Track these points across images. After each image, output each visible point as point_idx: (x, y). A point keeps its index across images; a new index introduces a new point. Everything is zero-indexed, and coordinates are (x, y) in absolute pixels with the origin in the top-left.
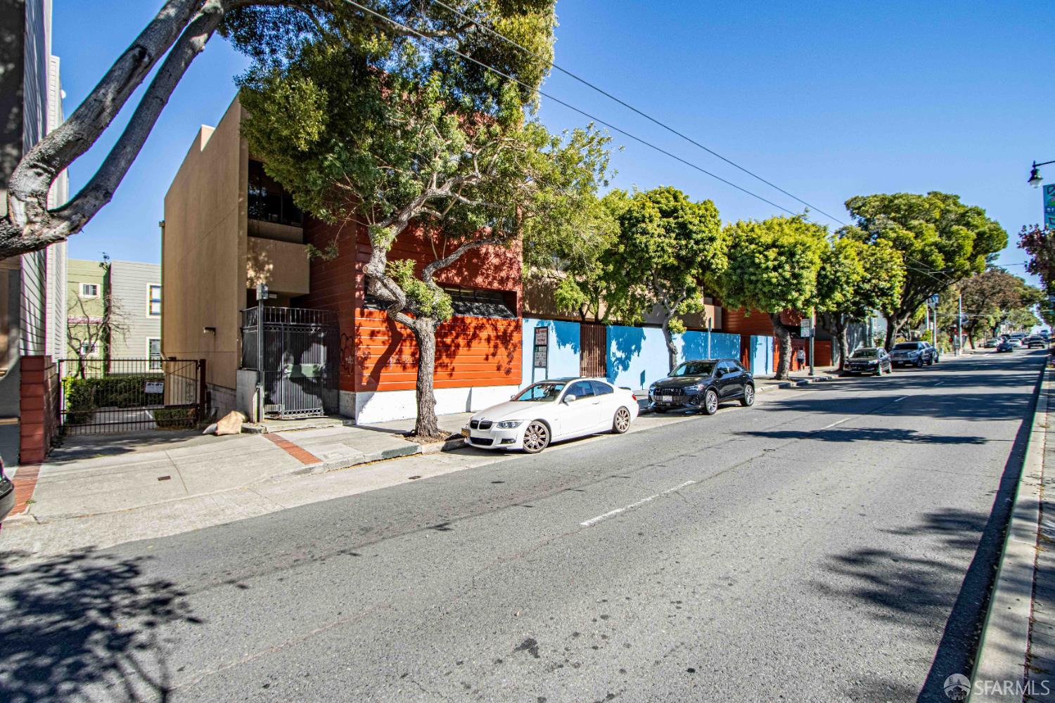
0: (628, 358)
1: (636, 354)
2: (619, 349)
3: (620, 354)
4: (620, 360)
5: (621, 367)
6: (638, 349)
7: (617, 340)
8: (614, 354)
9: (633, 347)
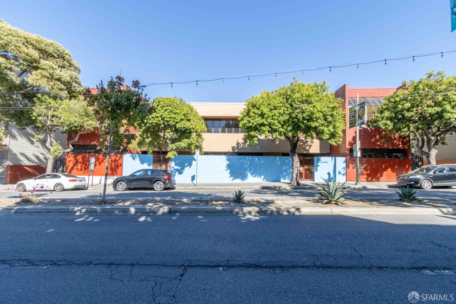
0: (183, 169)
1: (188, 167)
5: (178, 173)
6: (190, 165)
9: (186, 165)
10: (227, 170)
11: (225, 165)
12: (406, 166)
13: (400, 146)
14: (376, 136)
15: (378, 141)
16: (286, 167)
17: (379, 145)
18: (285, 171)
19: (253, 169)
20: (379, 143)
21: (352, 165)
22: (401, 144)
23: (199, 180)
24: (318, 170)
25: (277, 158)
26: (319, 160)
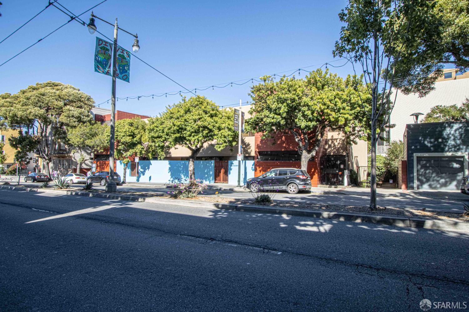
0: (145, 171)
1: (147, 170)
2: (141, 168)
3: (141, 170)
4: (142, 172)
5: (142, 174)
6: (149, 168)
7: (141, 166)
8: (140, 170)
9: (147, 168)
10: (169, 172)
14: (282, 137)
15: (284, 142)
16: (207, 170)
17: (285, 147)
18: (207, 173)
19: (185, 171)
20: (284, 145)
21: (259, 168)
23: (154, 181)
24: (231, 173)
25: (201, 162)
26: (232, 163)
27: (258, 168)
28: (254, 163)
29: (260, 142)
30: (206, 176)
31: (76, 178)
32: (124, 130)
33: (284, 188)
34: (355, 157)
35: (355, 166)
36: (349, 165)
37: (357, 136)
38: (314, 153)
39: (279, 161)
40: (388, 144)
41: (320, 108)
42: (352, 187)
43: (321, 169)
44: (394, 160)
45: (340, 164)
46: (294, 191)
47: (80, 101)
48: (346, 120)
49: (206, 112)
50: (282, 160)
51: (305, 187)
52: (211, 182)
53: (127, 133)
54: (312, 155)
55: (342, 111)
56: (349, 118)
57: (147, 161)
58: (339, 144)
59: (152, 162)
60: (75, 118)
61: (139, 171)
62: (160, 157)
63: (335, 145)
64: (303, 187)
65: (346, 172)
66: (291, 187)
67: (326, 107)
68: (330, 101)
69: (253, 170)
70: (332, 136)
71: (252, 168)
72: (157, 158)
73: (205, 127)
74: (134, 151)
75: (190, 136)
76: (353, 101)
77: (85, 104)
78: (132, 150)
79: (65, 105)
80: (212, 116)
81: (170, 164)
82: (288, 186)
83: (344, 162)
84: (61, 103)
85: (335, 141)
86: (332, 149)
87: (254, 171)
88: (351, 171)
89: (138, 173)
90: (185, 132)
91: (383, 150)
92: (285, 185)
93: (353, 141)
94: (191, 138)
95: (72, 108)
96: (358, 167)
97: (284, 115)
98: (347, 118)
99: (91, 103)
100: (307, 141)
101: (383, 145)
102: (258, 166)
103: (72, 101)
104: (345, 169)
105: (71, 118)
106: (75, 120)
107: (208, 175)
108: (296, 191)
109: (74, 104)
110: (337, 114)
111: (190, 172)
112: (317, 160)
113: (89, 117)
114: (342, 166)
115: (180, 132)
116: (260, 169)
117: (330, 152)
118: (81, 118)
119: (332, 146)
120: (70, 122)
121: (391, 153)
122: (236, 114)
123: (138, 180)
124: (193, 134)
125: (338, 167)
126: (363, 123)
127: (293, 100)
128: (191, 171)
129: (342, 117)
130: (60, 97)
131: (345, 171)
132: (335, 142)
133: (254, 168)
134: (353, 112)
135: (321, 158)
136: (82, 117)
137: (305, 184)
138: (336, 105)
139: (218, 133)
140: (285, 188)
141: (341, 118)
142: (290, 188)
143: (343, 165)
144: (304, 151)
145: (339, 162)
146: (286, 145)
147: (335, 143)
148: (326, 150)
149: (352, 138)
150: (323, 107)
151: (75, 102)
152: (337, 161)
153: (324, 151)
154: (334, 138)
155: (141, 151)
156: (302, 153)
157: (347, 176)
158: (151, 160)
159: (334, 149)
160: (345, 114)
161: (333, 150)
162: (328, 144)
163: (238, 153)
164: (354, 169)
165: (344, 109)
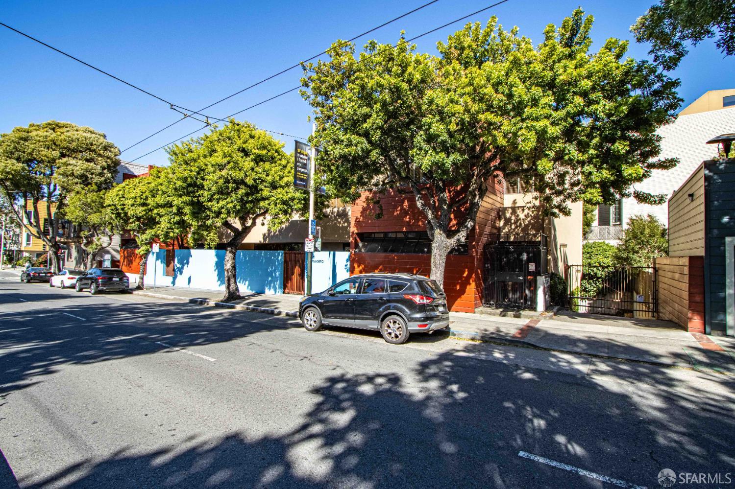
0: (182, 268)
3: (178, 265)
4: (178, 268)
5: (179, 272)
6: (188, 263)
7: (178, 257)
8: (176, 265)
9: (185, 262)
10: (215, 270)
11: (214, 264)
12: (464, 272)
13: (451, 224)
14: (404, 202)
15: (406, 213)
16: (272, 268)
17: (408, 224)
18: (270, 274)
20: (407, 219)
21: (359, 266)
22: (455, 218)
23: (194, 285)
25: (261, 253)
27: (356, 266)
28: (350, 256)
29: (361, 212)
30: (270, 279)
31: (69, 278)
32: (133, 195)
33: (373, 325)
34: (561, 245)
35: (561, 265)
36: (547, 262)
37: (569, 196)
38: (462, 236)
39: (396, 254)
40: (618, 223)
41: (467, 110)
42: (555, 314)
43: (485, 272)
44: (637, 252)
45: (529, 260)
46: (397, 337)
47: (90, 150)
48: (541, 135)
49: (245, 153)
50: (403, 252)
51: (426, 325)
52: (277, 291)
53: (138, 199)
54: (458, 240)
55: (528, 111)
56: (550, 132)
57: (185, 251)
58: (527, 216)
59: (193, 251)
60: (77, 177)
61: (176, 268)
62: (209, 244)
63: (518, 220)
64: (420, 326)
65: (542, 280)
66: (391, 325)
67: (484, 107)
68: (496, 86)
69: (347, 271)
70: (514, 202)
71: (346, 266)
72: (204, 245)
73: (239, 183)
74: (153, 232)
75: (210, 200)
76: (561, 78)
77: (100, 155)
78: (151, 231)
79: (63, 155)
80: (259, 159)
81: (217, 255)
82: (383, 320)
83: (535, 258)
84: (56, 154)
85: (520, 209)
86: (513, 227)
87: (349, 272)
88: (553, 276)
89: (174, 270)
90: (200, 192)
91: (609, 233)
92: (376, 318)
93: (558, 207)
94: (214, 203)
95: (73, 162)
96: (567, 268)
97: (376, 136)
98: (544, 131)
99: (110, 154)
100: (445, 207)
101: (609, 224)
102: (357, 262)
103: (76, 151)
104: (537, 273)
105: (70, 178)
106: (76, 180)
107: (272, 277)
108: (403, 336)
109: (79, 155)
110: (513, 121)
111: (226, 273)
112: (476, 253)
113: (103, 176)
114: (532, 267)
115: (191, 192)
116: (361, 268)
117: (508, 235)
118: (87, 177)
119: (513, 221)
120: (68, 185)
121: (630, 239)
122: (300, 153)
123: (174, 283)
124: (216, 197)
125: (522, 267)
126: (591, 151)
127: (396, 92)
128: (228, 271)
129: (530, 129)
130: (55, 144)
131: (538, 278)
132: (519, 212)
133: (349, 266)
134: (562, 113)
135: (485, 247)
136: (90, 176)
137: (426, 319)
138: (510, 96)
139: (268, 194)
140: (376, 327)
141: (523, 131)
142: (389, 327)
143: (534, 266)
144: (437, 231)
145: (525, 257)
146: (409, 218)
147: (518, 216)
148: (499, 229)
149: (556, 200)
150: (475, 107)
151: (81, 152)
152: (521, 254)
153: (495, 231)
154: (517, 205)
155: (167, 232)
156: (433, 235)
157: (544, 289)
158: (193, 248)
159: (516, 227)
160: (537, 119)
161: (514, 229)
162: (505, 218)
163: (307, 237)
164: (560, 271)
165: (535, 102)
